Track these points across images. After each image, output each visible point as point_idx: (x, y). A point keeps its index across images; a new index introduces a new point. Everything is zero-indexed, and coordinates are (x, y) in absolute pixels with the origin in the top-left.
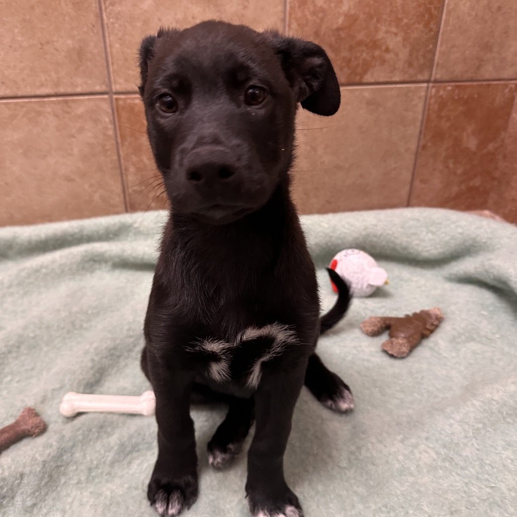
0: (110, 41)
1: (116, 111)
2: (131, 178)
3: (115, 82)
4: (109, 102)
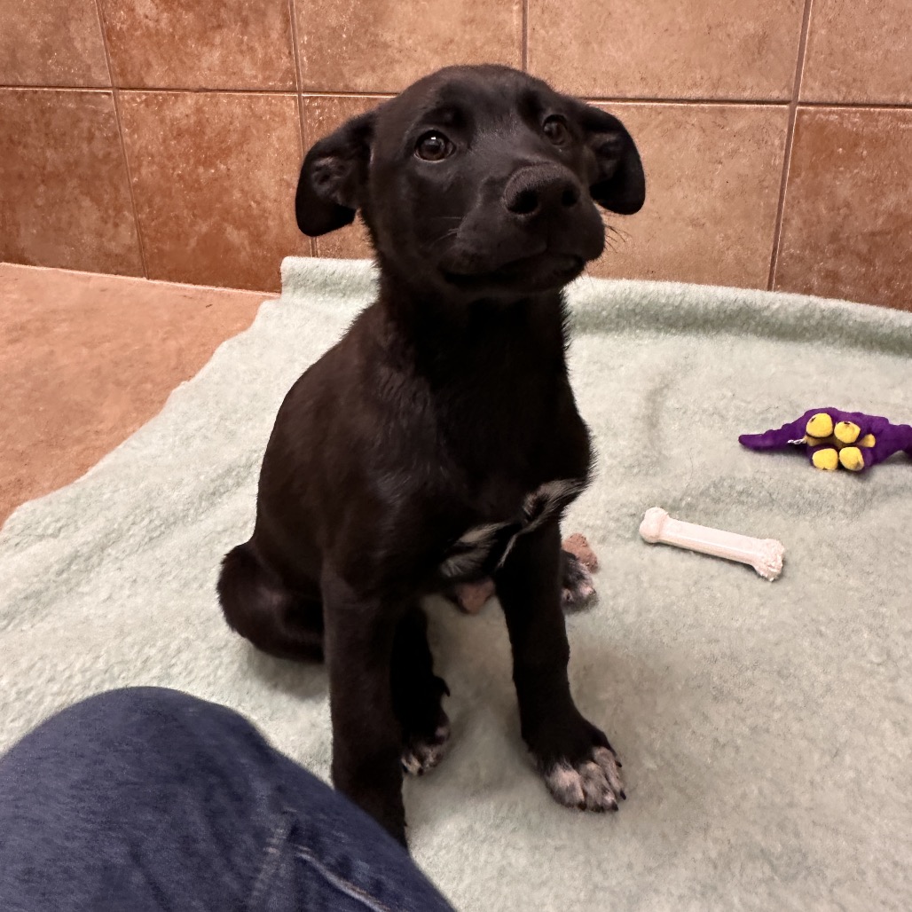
0: (813, 24)
1: (795, 130)
2: (789, 235)
3: (805, 85)
4: (787, 115)
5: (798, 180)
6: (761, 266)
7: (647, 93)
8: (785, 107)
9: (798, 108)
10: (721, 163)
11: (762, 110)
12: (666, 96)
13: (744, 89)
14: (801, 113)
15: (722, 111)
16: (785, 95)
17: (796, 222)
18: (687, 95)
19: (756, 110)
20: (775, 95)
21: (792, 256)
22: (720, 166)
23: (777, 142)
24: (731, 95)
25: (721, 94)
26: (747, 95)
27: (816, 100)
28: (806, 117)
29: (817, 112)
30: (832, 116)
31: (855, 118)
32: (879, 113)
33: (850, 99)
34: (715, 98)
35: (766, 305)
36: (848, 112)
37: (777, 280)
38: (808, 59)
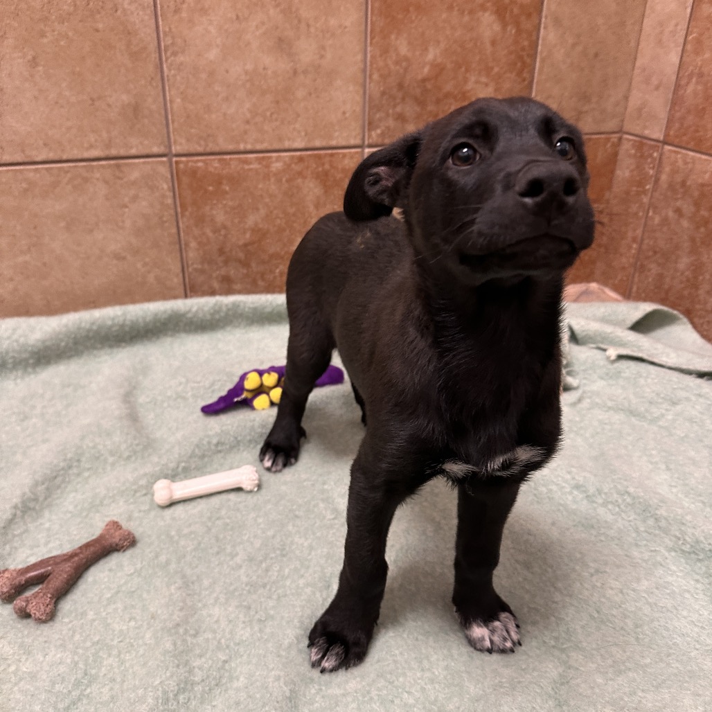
1: (176, 176)
2: (191, 254)
3: (175, 142)
4: (168, 165)
5: (187, 213)
6: (176, 281)
7: (52, 156)
8: (164, 159)
9: (174, 159)
10: (126, 207)
11: (148, 163)
12: (70, 157)
13: (131, 148)
14: (177, 163)
15: (118, 166)
16: (162, 150)
17: (193, 244)
18: (86, 155)
19: (144, 163)
20: (155, 150)
21: (196, 270)
22: (127, 210)
23: (165, 186)
24: (122, 152)
25: (114, 152)
26: (133, 152)
27: (185, 152)
28: (182, 166)
29: (188, 162)
30: (199, 163)
31: (215, 164)
32: (230, 159)
33: (208, 150)
34: (111, 156)
35: (187, 309)
36: (210, 160)
37: (190, 290)
38: (173, 122)
